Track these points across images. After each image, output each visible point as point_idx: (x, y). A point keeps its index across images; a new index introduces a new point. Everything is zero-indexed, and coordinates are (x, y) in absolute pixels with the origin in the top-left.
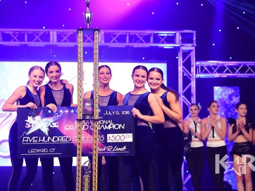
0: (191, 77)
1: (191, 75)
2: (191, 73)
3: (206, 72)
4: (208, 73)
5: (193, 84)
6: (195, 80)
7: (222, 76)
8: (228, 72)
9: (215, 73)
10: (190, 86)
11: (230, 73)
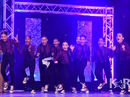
0: (11, 11)
1: (12, 10)
2: (11, 9)
3: (21, 9)
4: (22, 9)
5: (13, 15)
6: (14, 13)
7: (31, 12)
8: (34, 9)
9: (27, 9)
10: (11, 17)
11: (36, 10)
